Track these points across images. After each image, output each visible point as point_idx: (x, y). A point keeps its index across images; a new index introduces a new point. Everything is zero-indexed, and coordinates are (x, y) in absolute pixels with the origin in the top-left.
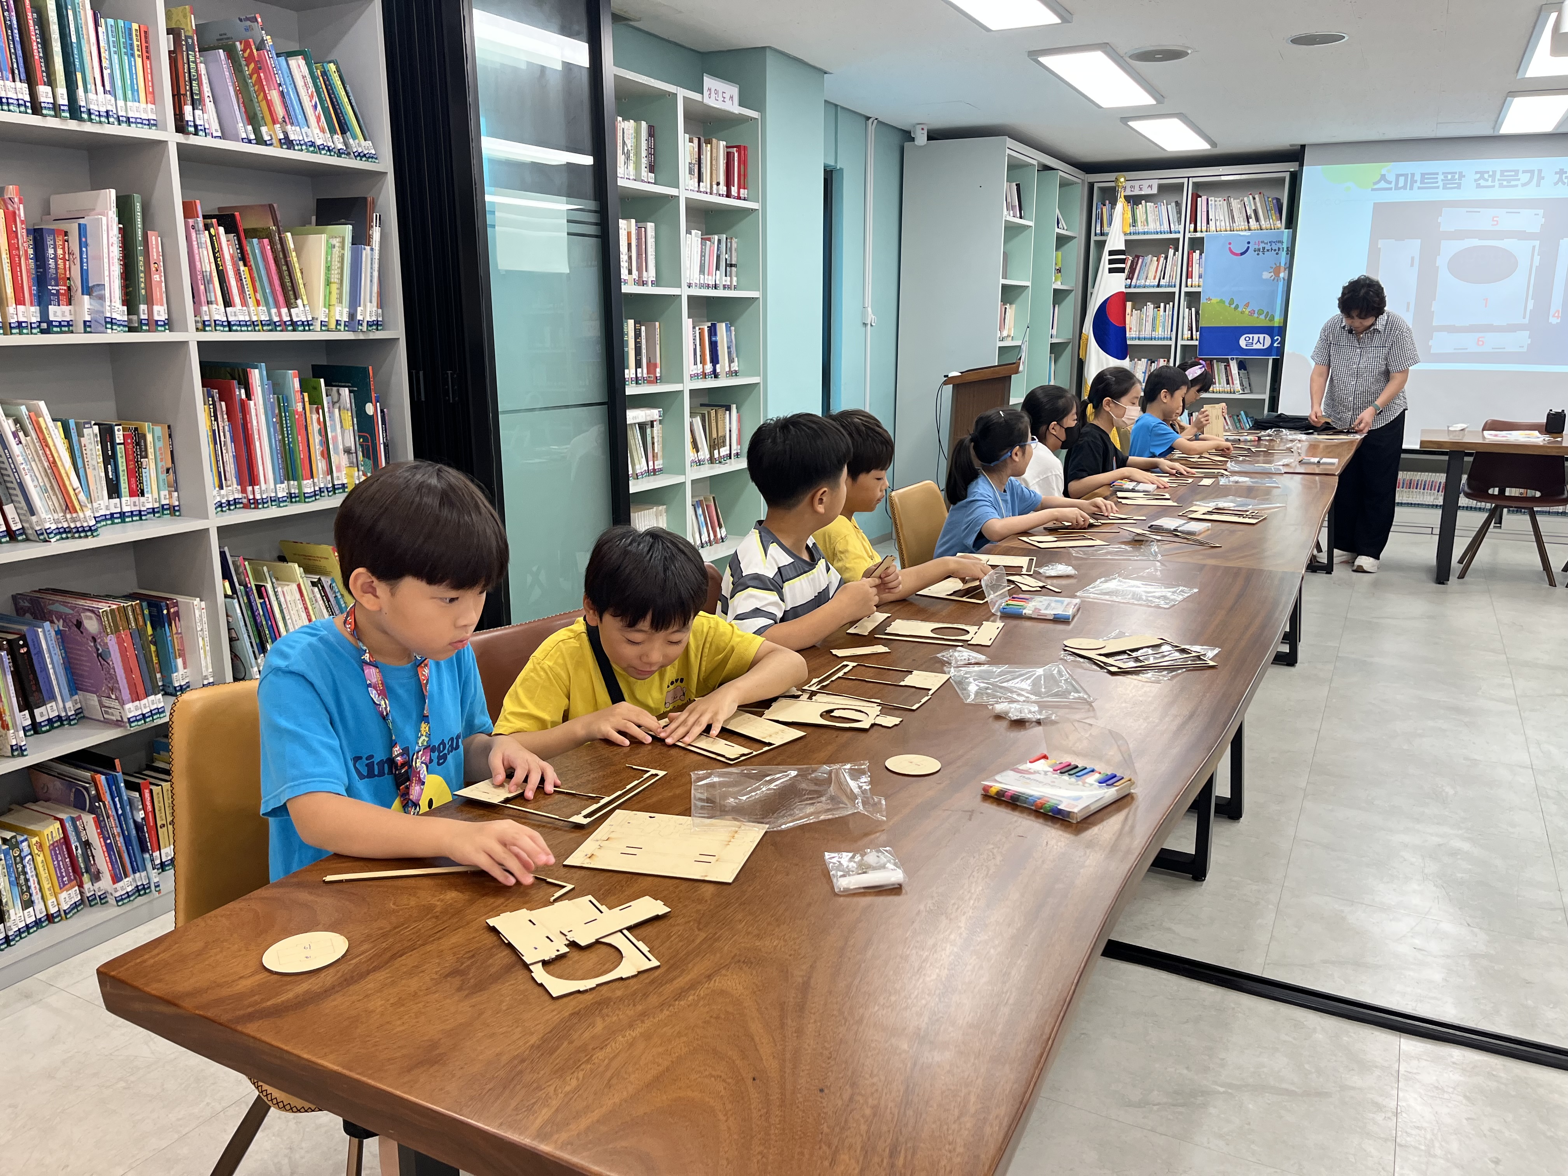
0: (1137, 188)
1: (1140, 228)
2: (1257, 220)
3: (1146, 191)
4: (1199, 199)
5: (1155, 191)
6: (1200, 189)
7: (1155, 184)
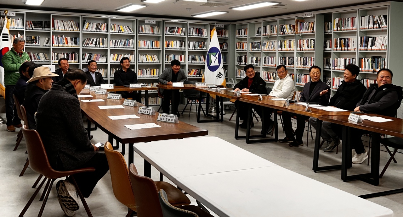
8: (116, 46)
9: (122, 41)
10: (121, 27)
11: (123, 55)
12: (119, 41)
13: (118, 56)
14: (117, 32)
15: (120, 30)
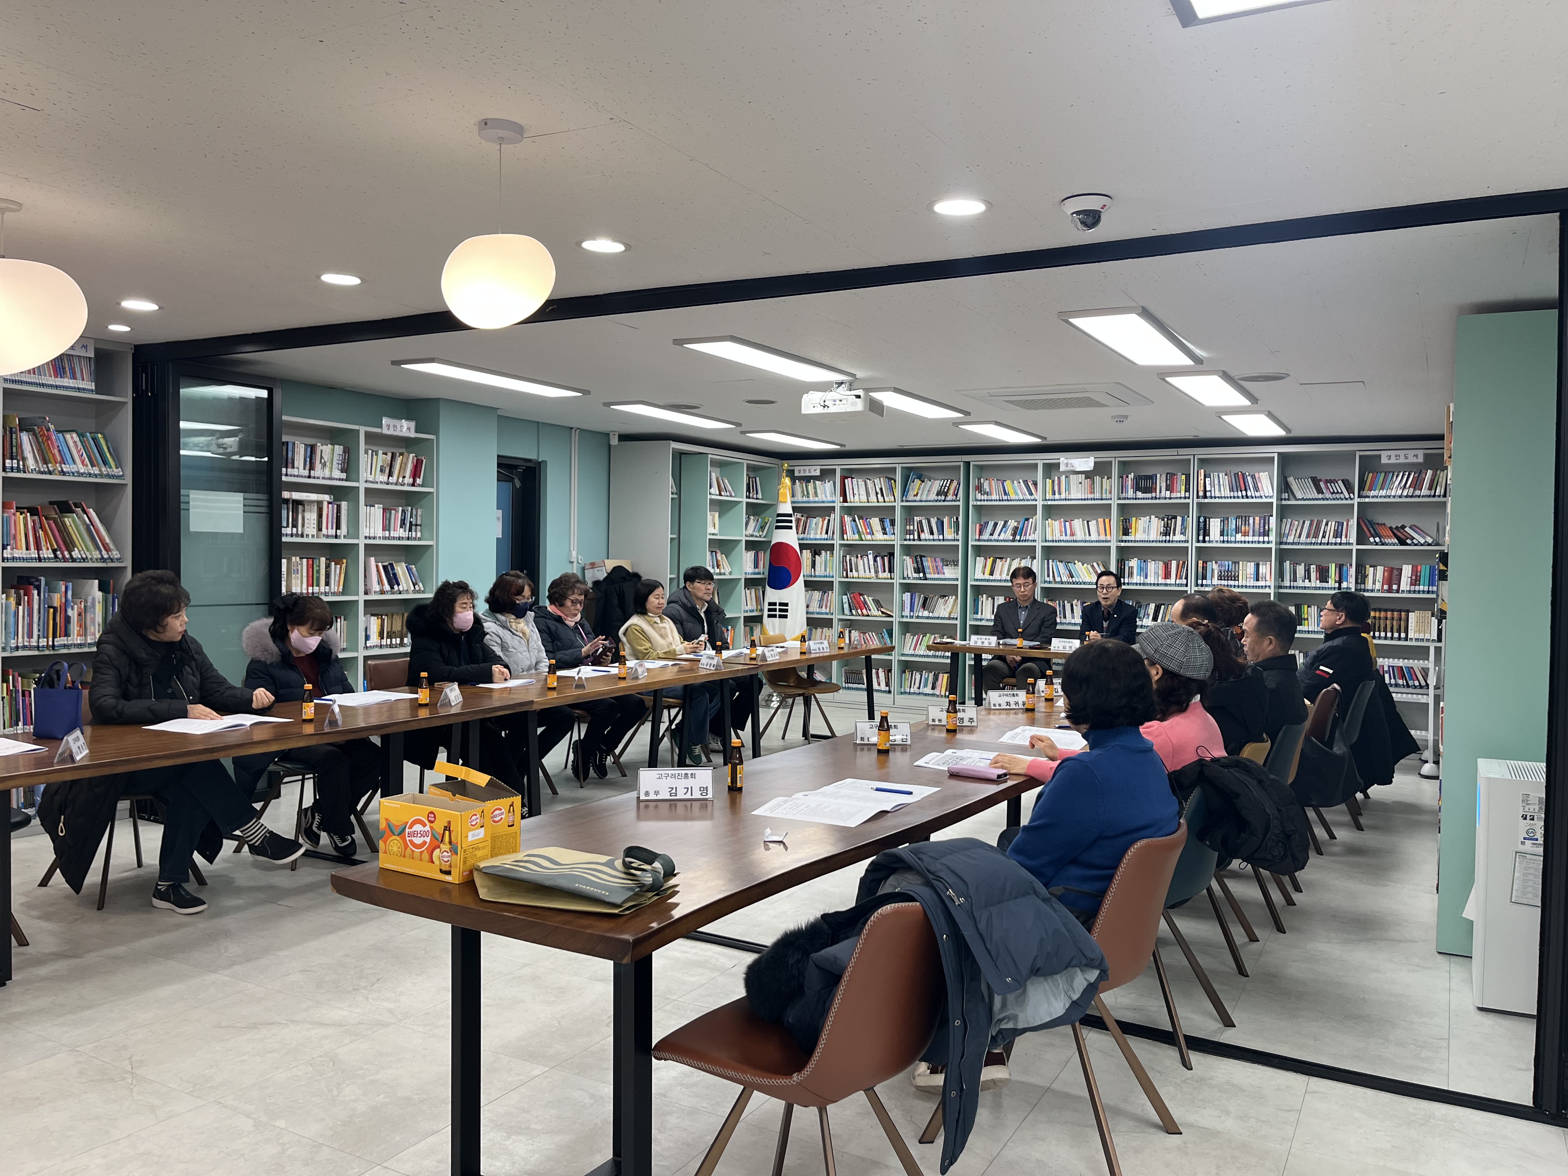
0: (807, 471)
1: (811, 498)
2: (882, 495)
3: (813, 474)
4: (846, 480)
5: (818, 473)
6: (848, 474)
7: (818, 468)
8: (992, 538)
9: (1009, 523)
10: (1008, 484)
11: (1009, 559)
12: (1001, 524)
13: (994, 562)
14: (994, 498)
15: (1005, 494)
